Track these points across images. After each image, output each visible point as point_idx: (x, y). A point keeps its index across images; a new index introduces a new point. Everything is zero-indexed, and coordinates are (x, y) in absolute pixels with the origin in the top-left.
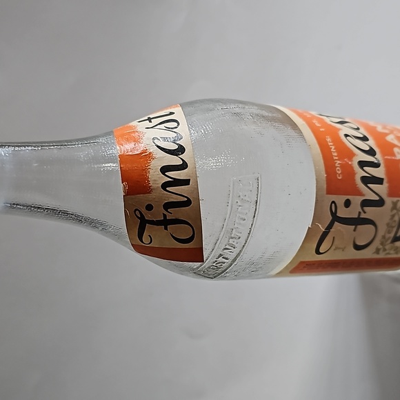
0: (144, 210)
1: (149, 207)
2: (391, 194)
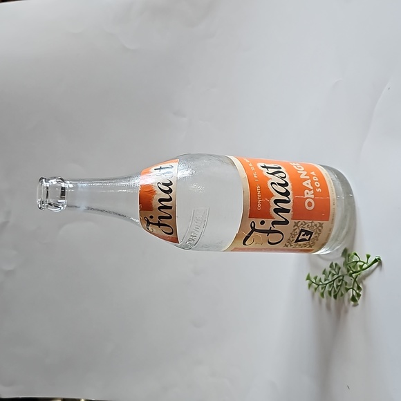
0: (149, 218)
1: (151, 217)
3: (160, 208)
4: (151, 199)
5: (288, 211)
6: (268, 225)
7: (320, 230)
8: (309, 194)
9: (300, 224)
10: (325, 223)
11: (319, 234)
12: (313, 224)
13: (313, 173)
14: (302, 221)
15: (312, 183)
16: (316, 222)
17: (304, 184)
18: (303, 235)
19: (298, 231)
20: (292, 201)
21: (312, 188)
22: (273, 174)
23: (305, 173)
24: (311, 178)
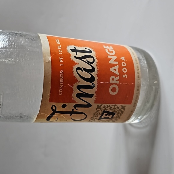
5: (91, 96)
6: (70, 107)
7: (122, 112)
8: (114, 80)
9: (102, 106)
10: (127, 106)
11: (121, 114)
12: (116, 107)
13: (123, 58)
14: (104, 105)
15: (120, 70)
16: (118, 105)
17: (112, 70)
18: (106, 115)
19: (100, 112)
20: (96, 87)
21: (118, 74)
22: (81, 58)
23: (115, 58)
24: (120, 64)
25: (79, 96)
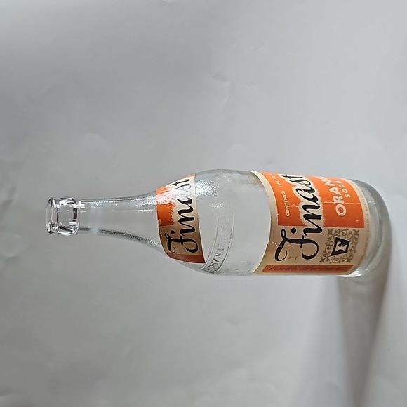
0: (170, 234)
1: (172, 232)
2: (325, 226)
3: (180, 221)
4: (170, 212)
7: (356, 239)
8: (338, 200)
9: (334, 231)
10: (360, 230)
11: (356, 244)
12: (348, 232)
13: (338, 182)
14: (335, 228)
15: (340, 189)
16: (351, 229)
17: (331, 190)
18: (340, 245)
19: (333, 240)
20: (321, 207)
23: (330, 181)
24: (337, 186)
25: (307, 217)
